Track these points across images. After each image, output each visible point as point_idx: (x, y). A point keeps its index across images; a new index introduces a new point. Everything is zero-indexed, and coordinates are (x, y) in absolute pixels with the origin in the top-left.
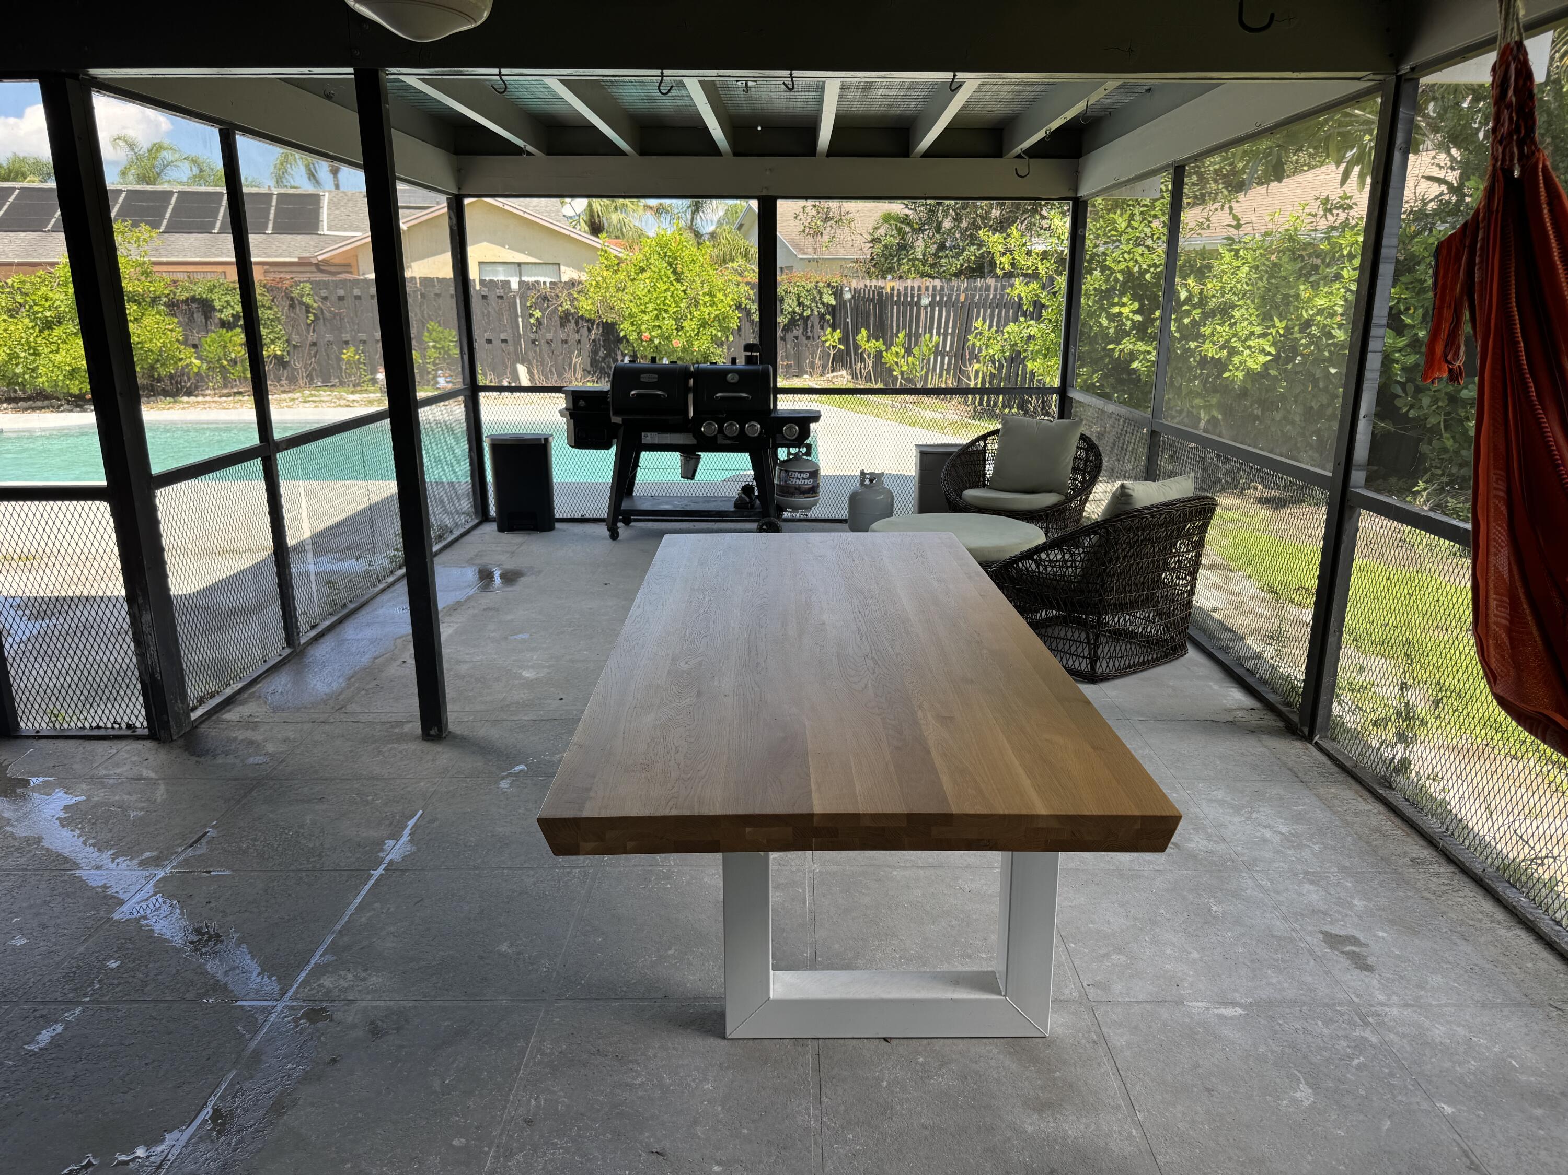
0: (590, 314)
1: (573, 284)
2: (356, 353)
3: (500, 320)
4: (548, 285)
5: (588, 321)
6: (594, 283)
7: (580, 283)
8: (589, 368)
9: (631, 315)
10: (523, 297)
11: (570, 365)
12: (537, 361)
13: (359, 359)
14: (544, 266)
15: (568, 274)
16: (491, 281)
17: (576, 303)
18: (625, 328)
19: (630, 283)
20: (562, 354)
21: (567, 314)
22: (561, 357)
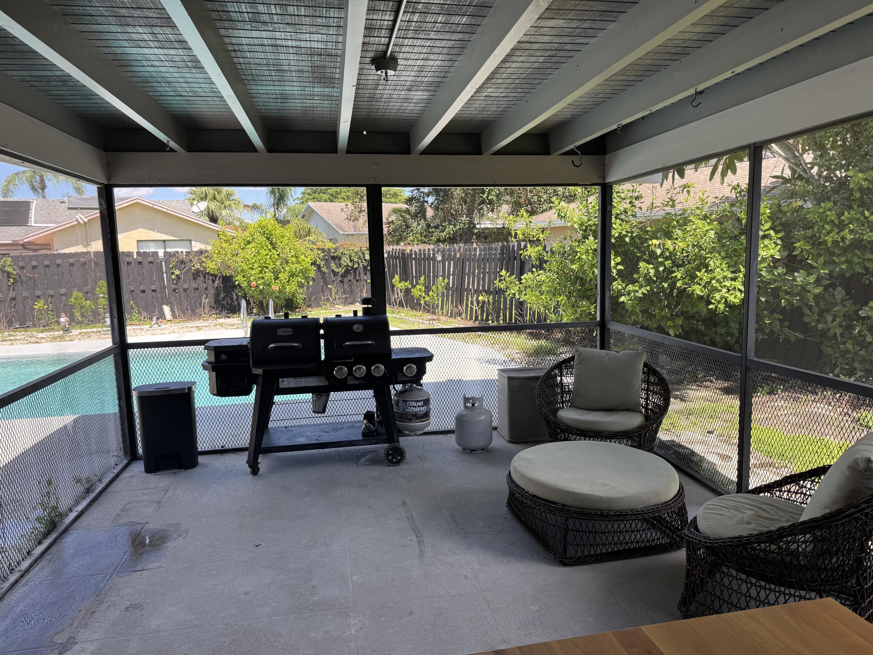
0: (214, 271)
1: (202, 253)
2: (45, 303)
3: (151, 277)
4: (184, 253)
5: (212, 275)
6: (217, 251)
7: (206, 251)
8: (213, 305)
9: (242, 271)
10: (167, 262)
11: (200, 304)
12: (177, 302)
13: (47, 308)
14: (181, 242)
15: (197, 246)
16: (145, 252)
17: (204, 264)
18: (239, 279)
19: (240, 251)
20: (194, 297)
21: (198, 271)
22: (194, 299)
